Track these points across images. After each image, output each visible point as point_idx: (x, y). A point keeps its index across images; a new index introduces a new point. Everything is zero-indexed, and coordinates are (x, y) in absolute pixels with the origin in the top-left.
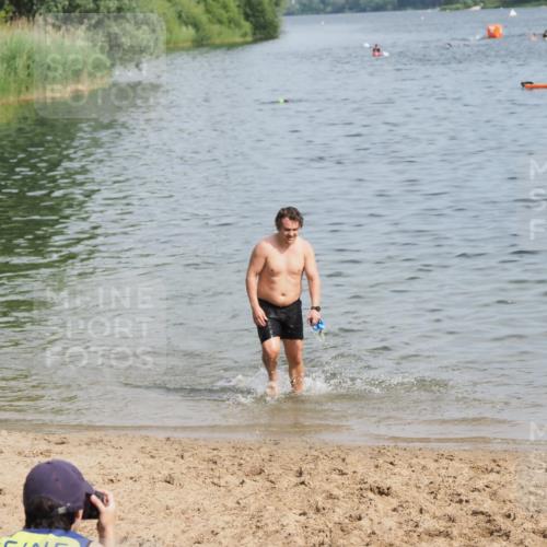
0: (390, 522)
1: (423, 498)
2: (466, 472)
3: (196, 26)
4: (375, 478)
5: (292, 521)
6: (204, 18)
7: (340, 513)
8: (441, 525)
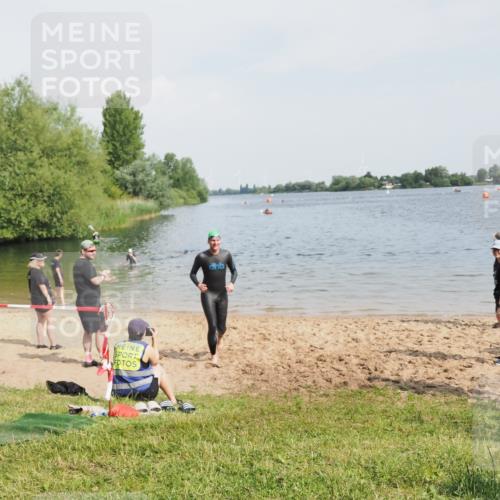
0: (236, 337)
1: (246, 330)
3: (184, 199)
6: (186, 197)
8: (250, 337)
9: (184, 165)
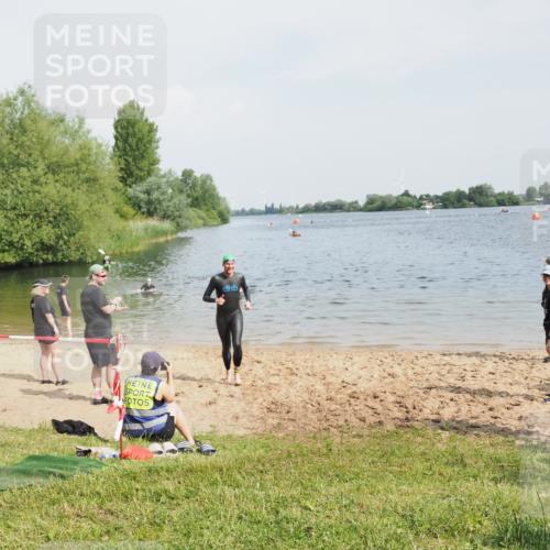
1: (271, 364)
2: (284, 356)
3: (204, 219)
6: (206, 217)
7: (246, 369)
9: (204, 182)
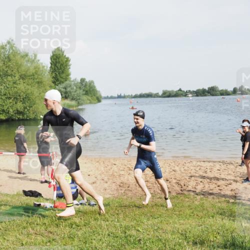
0: (116, 169)
4: (114, 163)
5: (102, 169)
6: (91, 99)
7: (109, 168)
8: (123, 169)
9: (90, 84)
